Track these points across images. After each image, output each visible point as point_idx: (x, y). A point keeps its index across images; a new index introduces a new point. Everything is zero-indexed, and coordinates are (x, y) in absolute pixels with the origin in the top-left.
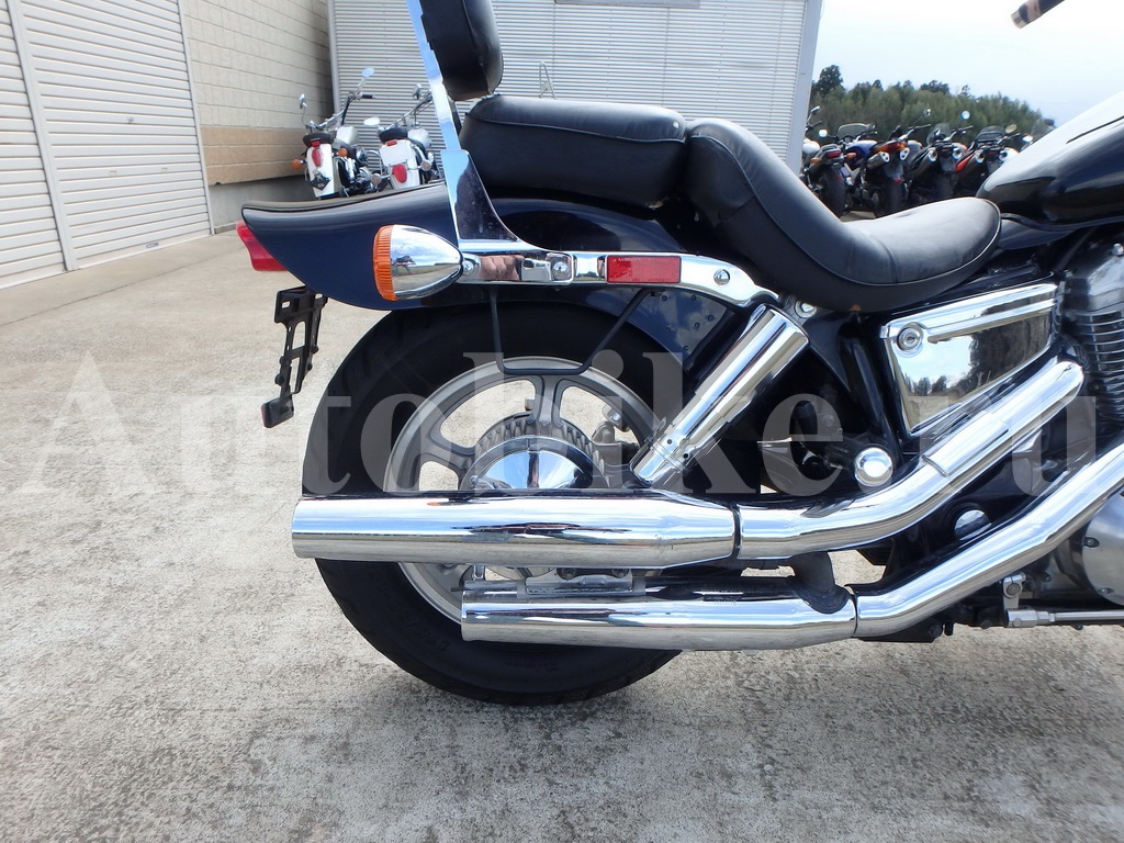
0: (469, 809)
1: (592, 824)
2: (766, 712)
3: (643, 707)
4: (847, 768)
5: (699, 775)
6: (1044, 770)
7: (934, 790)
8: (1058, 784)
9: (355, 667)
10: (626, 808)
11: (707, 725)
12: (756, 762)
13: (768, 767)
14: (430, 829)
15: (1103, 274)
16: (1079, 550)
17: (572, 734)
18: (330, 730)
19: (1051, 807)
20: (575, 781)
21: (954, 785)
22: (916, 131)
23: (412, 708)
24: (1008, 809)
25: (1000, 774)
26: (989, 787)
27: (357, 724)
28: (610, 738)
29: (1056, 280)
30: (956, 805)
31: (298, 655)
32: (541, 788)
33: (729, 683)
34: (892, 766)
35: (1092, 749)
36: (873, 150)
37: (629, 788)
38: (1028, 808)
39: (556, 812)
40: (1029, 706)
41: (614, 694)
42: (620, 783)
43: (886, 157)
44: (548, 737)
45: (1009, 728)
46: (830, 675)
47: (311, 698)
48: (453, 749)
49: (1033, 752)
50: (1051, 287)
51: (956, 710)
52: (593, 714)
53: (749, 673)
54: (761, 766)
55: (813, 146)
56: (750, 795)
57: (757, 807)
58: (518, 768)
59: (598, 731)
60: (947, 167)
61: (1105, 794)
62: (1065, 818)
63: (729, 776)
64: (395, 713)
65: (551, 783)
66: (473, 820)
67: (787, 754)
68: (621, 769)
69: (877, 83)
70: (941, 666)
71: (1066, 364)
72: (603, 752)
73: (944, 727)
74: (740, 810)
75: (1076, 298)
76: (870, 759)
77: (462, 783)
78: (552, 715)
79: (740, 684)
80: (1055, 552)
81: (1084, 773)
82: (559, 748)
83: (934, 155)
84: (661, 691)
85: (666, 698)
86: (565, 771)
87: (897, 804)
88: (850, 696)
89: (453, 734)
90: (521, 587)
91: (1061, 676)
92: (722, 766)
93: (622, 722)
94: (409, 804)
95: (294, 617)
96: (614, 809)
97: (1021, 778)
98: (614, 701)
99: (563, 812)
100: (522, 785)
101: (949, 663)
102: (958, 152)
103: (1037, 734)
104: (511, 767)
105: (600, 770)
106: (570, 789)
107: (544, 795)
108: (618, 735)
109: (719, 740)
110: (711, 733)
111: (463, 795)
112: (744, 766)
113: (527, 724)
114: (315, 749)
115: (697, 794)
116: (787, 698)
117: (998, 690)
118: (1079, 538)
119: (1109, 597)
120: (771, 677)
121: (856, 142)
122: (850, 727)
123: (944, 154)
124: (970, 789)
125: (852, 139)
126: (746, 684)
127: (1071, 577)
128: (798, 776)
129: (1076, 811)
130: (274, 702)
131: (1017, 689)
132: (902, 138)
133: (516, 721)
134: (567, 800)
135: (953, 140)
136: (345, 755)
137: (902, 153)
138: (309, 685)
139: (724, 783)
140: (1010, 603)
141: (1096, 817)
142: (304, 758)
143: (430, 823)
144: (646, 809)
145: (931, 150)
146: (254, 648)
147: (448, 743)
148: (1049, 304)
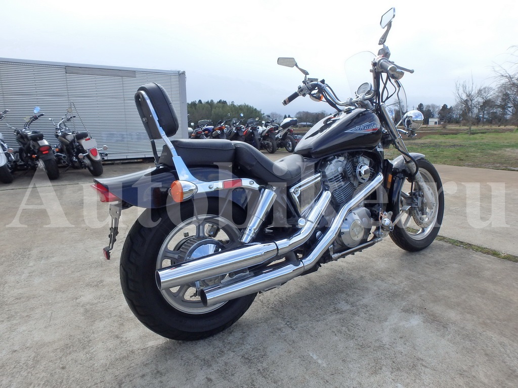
0: (214, 368)
1: (253, 355)
2: (279, 311)
3: (246, 323)
4: (306, 315)
5: (272, 332)
6: (347, 298)
7: (328, 312)
8: (351, 300)
9: (140, 351)
10: (258, 348)
11: (266, 320)
12: (284, 323)
13: (288, 323)
14: (207, 378)
15: (327, 169)
16: (341, 237)
17: (231, 338)
18: (148, 371)
19: (352, 305)
20: (240, 348)
21: (331, 309)
22: (226, 121)
23: (173, 353)
24: (344, 309)
25: (339, 303)
26: (339, 306)
27: (157, 365)
28: (242, 335)
29: (320, 172)
30: (334, 313)
31: (113, 356)
32: (232, 354)
33: (265, 308)
34: (316, 311)
35: (354, 290)
36: (214, 130)
37: (256, 343)
38: (348, 307)
39: (241, 357)
40: (338, 286)
41: (235, 324)
42: (253, 343)
43: (219, 132)
44: (224, 342)
45: (336, 292)
46: (290, 296)
47: (132, 365)
48: (197, 357)
49: (344, 295)
50: (319, 174)
51: (323, 293)
52: (232, 331)
53: (269, 304)
54: (286, 324)
55: (190, 129)
56: (288, 331)
57: (291, 333)
58: (220, 352)
59: (238, 334)
60: (241, 134)
61: (361, 298)
62: (356, 306)
63: (280, 329)
64: (168, 357)
65: (234, 352)
66: (218, 370)
67: (290, 318)
68: (251, 341)
69: (200, 101)
70: (314, 285)
71: (327, 192)
72: (243, 338)
73: (323, 298)
74: (288, 335)
75: (324, 176)
76: (310, 312)
77: (207, 363)
78: (221, 336)
79: (268, 308)
80: (335, 239)
81: (355, 295)
82: (229, 343)
83: (235, 130)
84: (248, 318)
85: (251, 319)
86: (235, 347)
87: (322, 318)
88: (297, 299)
89: (193, 353)
90: (220, 284)
91: (341, 277)
92: (277, 328)
93: (242, 329)
94: (195, 376)
95: (98, 346)
96: (255, 349)
97: (344, 302)
98: (236, 325)
99: (243, 356)
100: (226, 356)
101: (316, 283)
102: (243, 128)
103: (343, 291)
104: (219, 353)
105: (245, 343)
106: (241, 351)
107: (234, 355)
108: (244, 333)
109: (272, 323)
110: (269, 322)
111: (211, 366)
112: (282, 326)
113: (215, 341)
114: (148, 378)
115: (275, 337)
116: (282, 306)
117: (329, 285)
118: (340, 234)
119: (349, 246)
120: (275, 303)
121: (206, 127)
122: (302, 307)
123: (238, 129)
124: (335, 308)
125: (204, 126)
126: (270, 307)
127: (340, 244)
128: (296, 322)
129: (358, 303)
130: (117, 373)
131: (334, 284)
132: (222, 124)
133: (210, 342)
134: (241, 353)
135: (240, 124)
136: (161, 374)
137: (224, 130)
138: (126, 363)
139: (280, 331)
140: (331, 253)
141: (361, 303)
142: (146, 381)
143: (205, 376)
144: (264, 346)
145: (234, 128)
146: (91, 362)
147: (193, 356)
148: (320, 178)
